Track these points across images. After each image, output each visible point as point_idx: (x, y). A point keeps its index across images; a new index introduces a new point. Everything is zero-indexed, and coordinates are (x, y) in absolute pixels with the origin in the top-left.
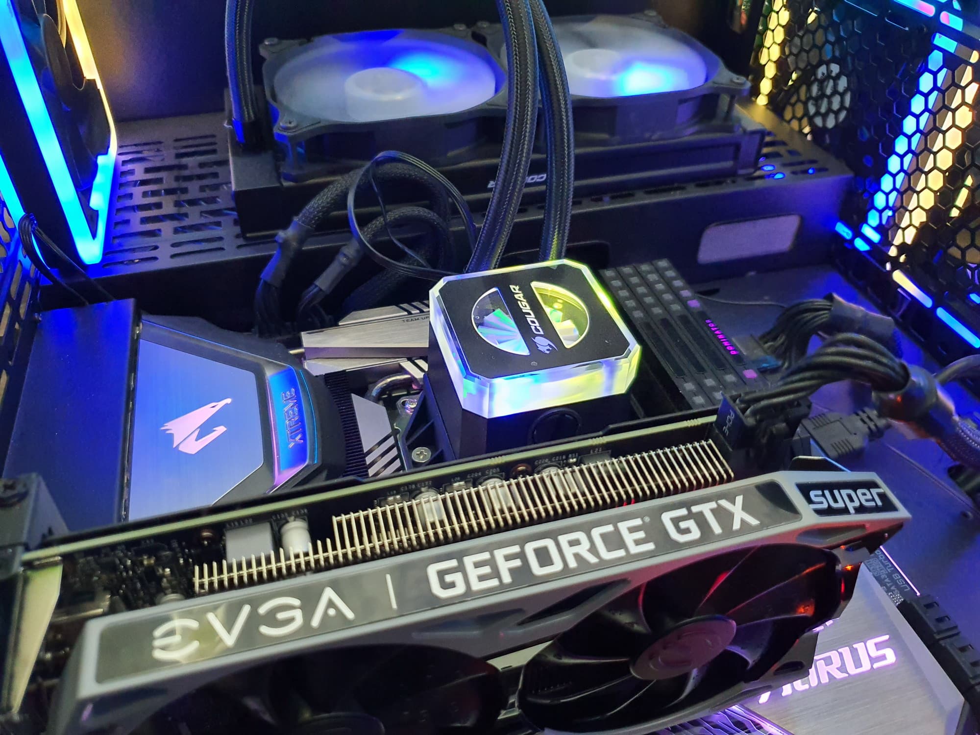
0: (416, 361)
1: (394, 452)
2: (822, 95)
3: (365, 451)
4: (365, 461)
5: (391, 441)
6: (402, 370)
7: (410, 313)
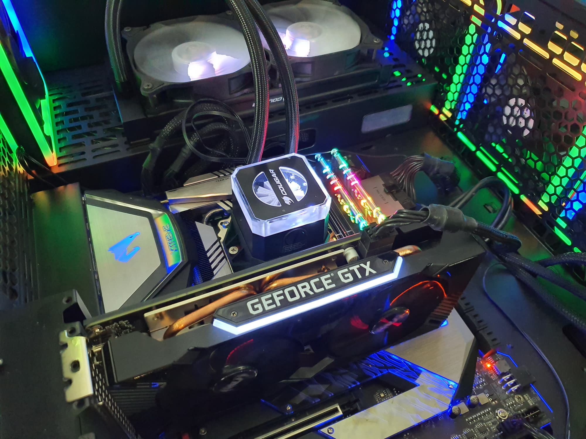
0: (225, 201)
1: (220, 250)
2: (422, 39)
3: (206, 250)
4: (207, 255)
5: (218, 244)
6: (219, 207)
7: (219, 177)
